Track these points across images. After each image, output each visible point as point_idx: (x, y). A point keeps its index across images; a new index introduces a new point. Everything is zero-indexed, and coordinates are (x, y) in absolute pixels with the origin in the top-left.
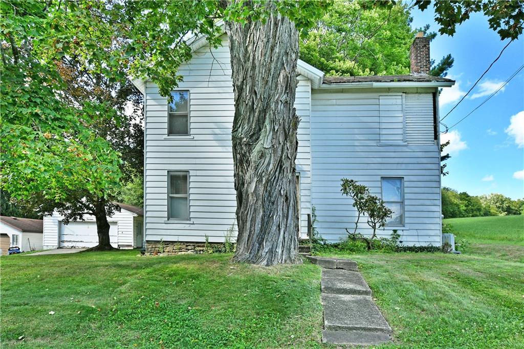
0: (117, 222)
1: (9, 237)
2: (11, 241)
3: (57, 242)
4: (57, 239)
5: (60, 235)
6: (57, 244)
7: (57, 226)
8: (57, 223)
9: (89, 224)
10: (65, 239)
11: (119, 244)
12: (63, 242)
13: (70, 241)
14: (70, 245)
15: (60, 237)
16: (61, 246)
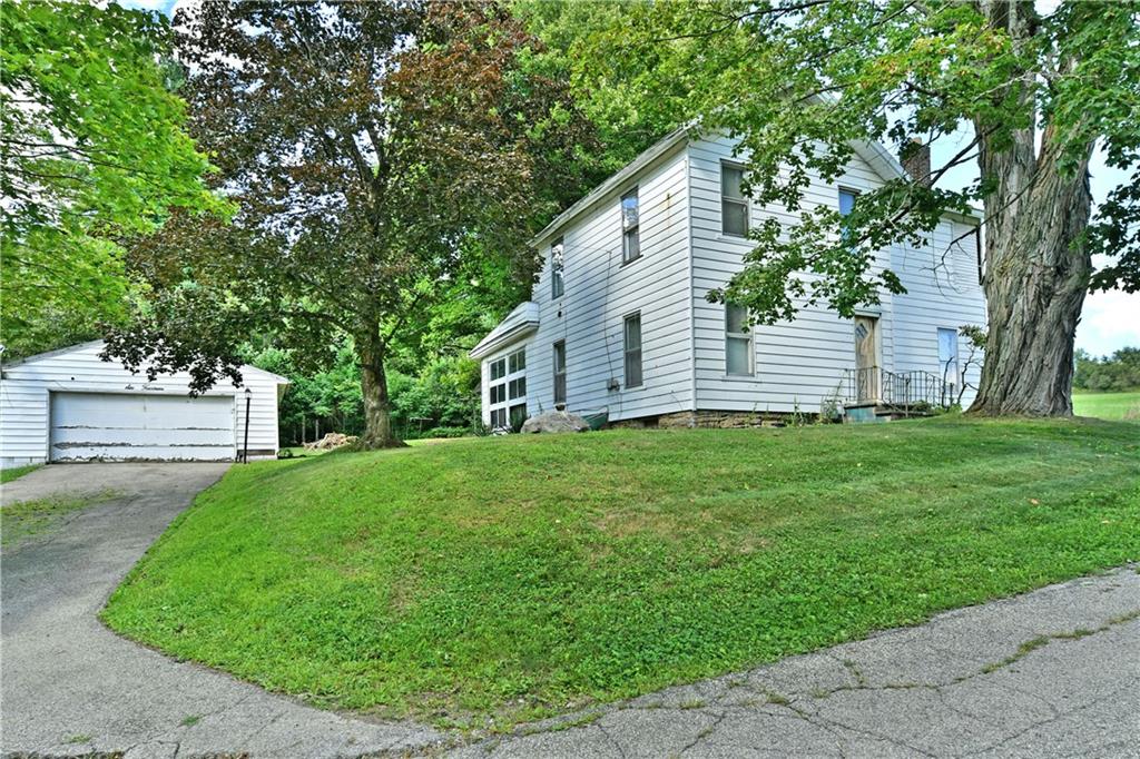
0: (233, 397)
3: (45, 447)
4: (45, 440)
5: (54, 428)
6: (44, 454)
7: (45, 405)
8: (46, 398)
9: (146, 399)
10: (69, 440)
11: (237, 448)
12: (63, 446)
13: (85, 445)
14: (86, 453)
15: (51, 435)
16: (56, 458)
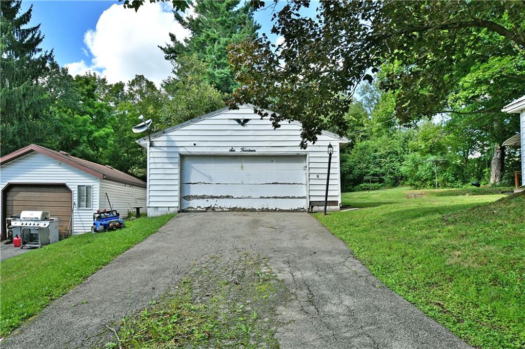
0: (306, 156)
1: (70, 191)
2: (75, 199)
3: (177, 199)
4: (177, 193)
5: (183, 184)
6: (177, 204)
7: (177, 166)
8: (177, 160)
9: (243, 159)
10: (193, 193)
11: (312, 199)
12: (189, 198)
13: (203, 197)
14: (204, 204)
15: (181, 190)
16: (185, 207)
